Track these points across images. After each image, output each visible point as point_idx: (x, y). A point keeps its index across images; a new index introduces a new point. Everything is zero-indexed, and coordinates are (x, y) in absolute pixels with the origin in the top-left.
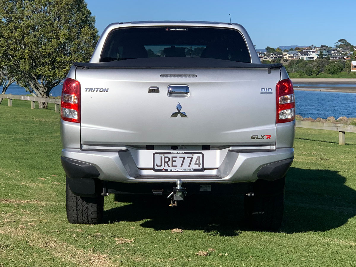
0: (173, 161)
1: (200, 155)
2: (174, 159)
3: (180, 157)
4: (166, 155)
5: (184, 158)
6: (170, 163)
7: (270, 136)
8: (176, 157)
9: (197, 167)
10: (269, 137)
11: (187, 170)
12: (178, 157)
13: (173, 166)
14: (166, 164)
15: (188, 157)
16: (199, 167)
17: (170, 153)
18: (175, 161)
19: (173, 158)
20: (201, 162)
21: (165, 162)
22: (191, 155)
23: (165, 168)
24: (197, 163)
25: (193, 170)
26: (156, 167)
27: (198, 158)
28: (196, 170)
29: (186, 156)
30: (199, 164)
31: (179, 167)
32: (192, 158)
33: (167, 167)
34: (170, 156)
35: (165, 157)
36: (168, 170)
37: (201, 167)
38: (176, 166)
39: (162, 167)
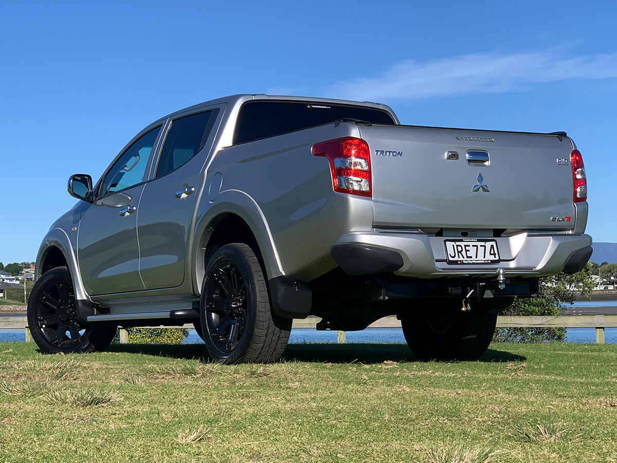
0: (467, 251)
1: (493, 243)
2: (467, 248)
3: (473, 246)
4: (458, 243)
5: (477, 246)
6: (464, 253)
7: (570, 218)
8: (469, 246)
9: (492, 258)
10: (569, 219)
11: (483, 262)
12: (471, 246)
13: (468, 257)
14: (460, 254)
15: (481, 246)
16: (495, 257)
17: (462, 241)
18: (469, 251)
19: (465, 246)
20: (496, 252)
21: (458, 252)
22: (483, 243)
23: (459, 259)
24: (492, 252)
25: (490, 262)
26: (451, 259)
27: (492, 246)
28: (493, 262)
29: (479, 244)
30: (494, 254)
31: (474, 258)
32: (485, 246)
33: (461, 258)
34: (462, 244)
35: (457, 246)
36: (464, 262)
37: (497, 258)
38: (471, 257)
39: (456, 259)
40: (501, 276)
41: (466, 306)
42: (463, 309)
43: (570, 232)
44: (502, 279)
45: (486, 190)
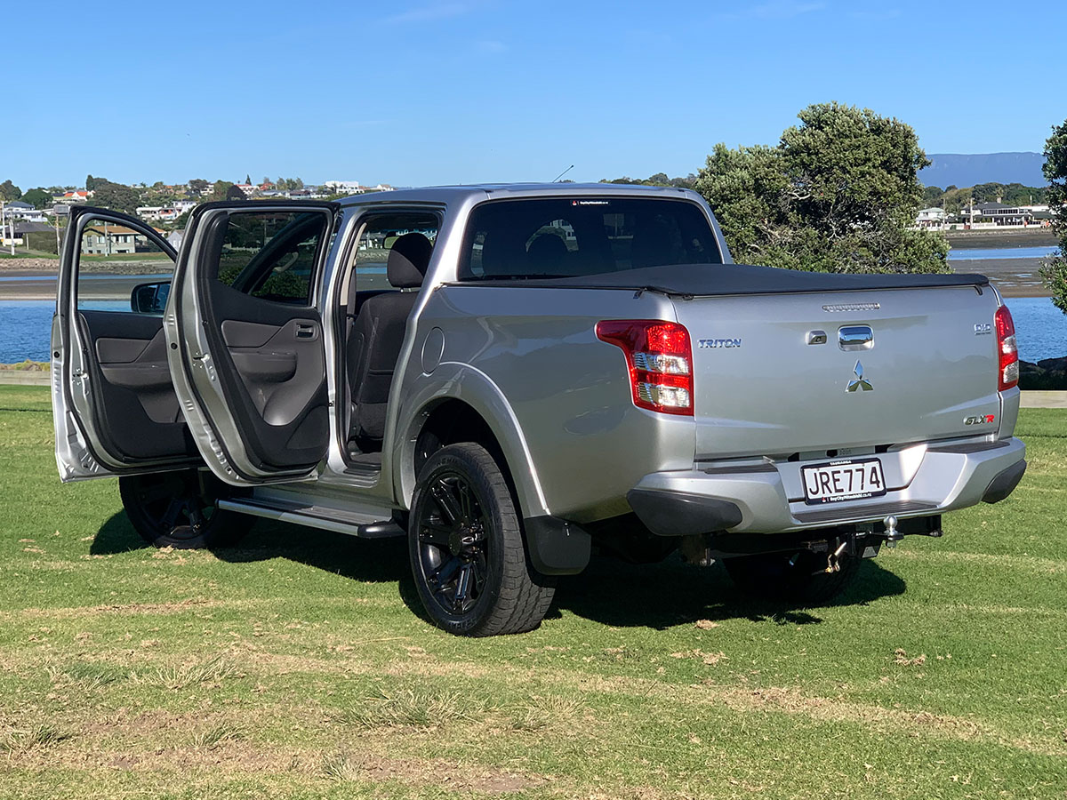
0: (835, 480)
1: (876, 464)
2: (836, 476)
3: (845, 471)
4: (822, 470)
5: (851, 471)
6: (831, 484)
7: (993, 417)
8: (839, 472)
9: (874, 488)
10: (991, 418)
11: (861, 496)
12: (842, 472)
13: (837, 491)
14: (825, 487)
15: (857, 470)
16: (878, 487)
17: (828, 465)
18: (838, 480)
19: (834, 473)
20: (880, 479)
21: (823, 484)
22: (859, 466)
23: (825, 496)
24: (874, 479)
25: (870, 495)
26: (811, 496)
27: (874, 470)
28: (875, 495)
29: (854, 467)
30: (877, 482)
31: (846, 492)
32: (862, 470)
33: (827, 494)
34: (828, 470)
35: (821, 474)
36: (832, 499)
37: (881, 488)
38: (842, 490)
39: (819, 495)
40: (891, 529)
41: (833, 565)
42: (829, 570)
43: (992, 438)
44: (892, 534)
45: (867, 387)
